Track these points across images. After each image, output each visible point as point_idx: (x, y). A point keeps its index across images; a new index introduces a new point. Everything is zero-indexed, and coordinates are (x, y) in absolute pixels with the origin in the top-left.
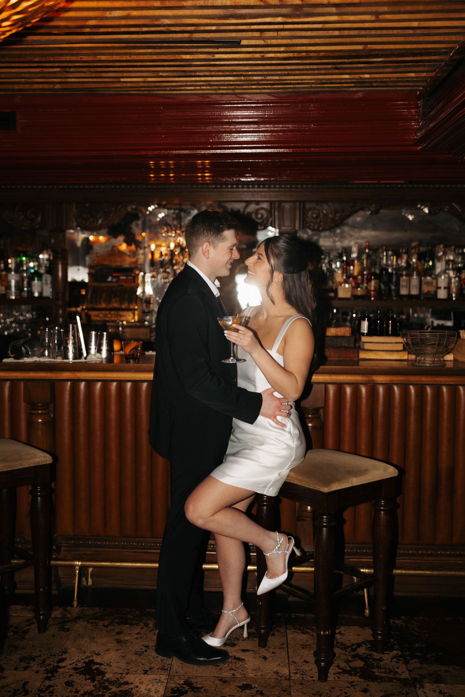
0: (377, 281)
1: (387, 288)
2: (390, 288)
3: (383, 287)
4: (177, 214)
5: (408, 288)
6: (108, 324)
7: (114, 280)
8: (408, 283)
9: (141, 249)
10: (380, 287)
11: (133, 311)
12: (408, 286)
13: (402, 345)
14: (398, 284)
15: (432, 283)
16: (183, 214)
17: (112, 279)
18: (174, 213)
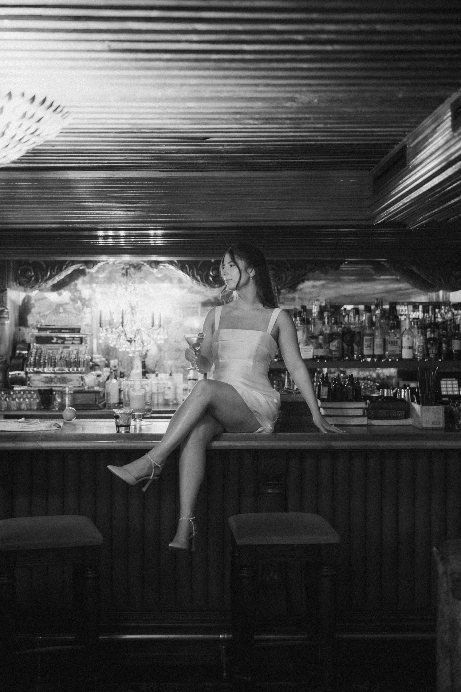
0: (340, 340)
1: (350, 348)
2: (353, 347)
3: (345, 346)
4: (127, 269)
5: (372, 348)
6: (54, 388)
7: (60, 341)
8: (372, 343)
9: (87, 307)
10: (343, 346)
11: (80, 375)
12: (372, 345)
13: (362, 410)
14: (360, 344)
15: (397, 342)
16: (132, 269)
17: (57, 340)
18: (123, 269)
